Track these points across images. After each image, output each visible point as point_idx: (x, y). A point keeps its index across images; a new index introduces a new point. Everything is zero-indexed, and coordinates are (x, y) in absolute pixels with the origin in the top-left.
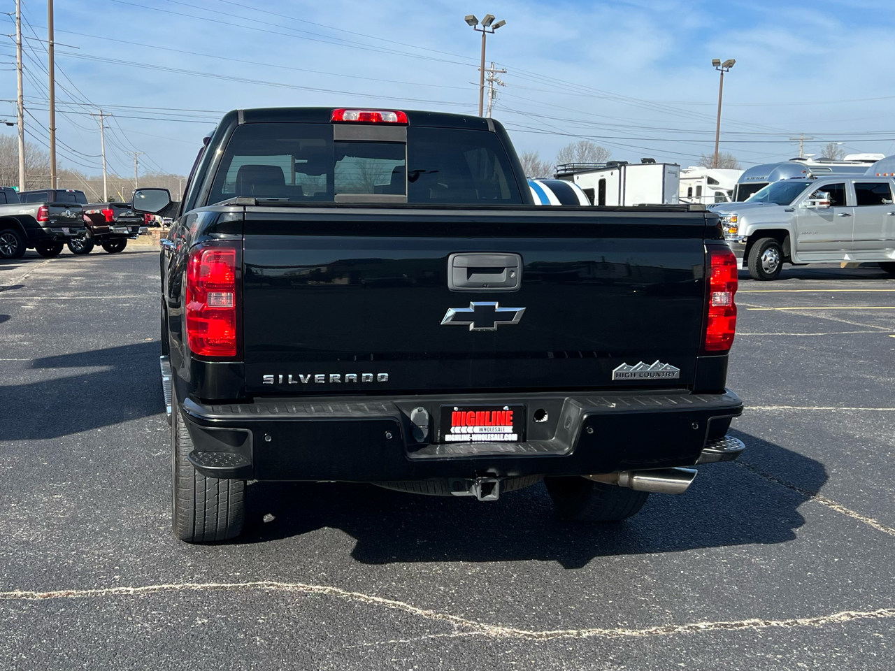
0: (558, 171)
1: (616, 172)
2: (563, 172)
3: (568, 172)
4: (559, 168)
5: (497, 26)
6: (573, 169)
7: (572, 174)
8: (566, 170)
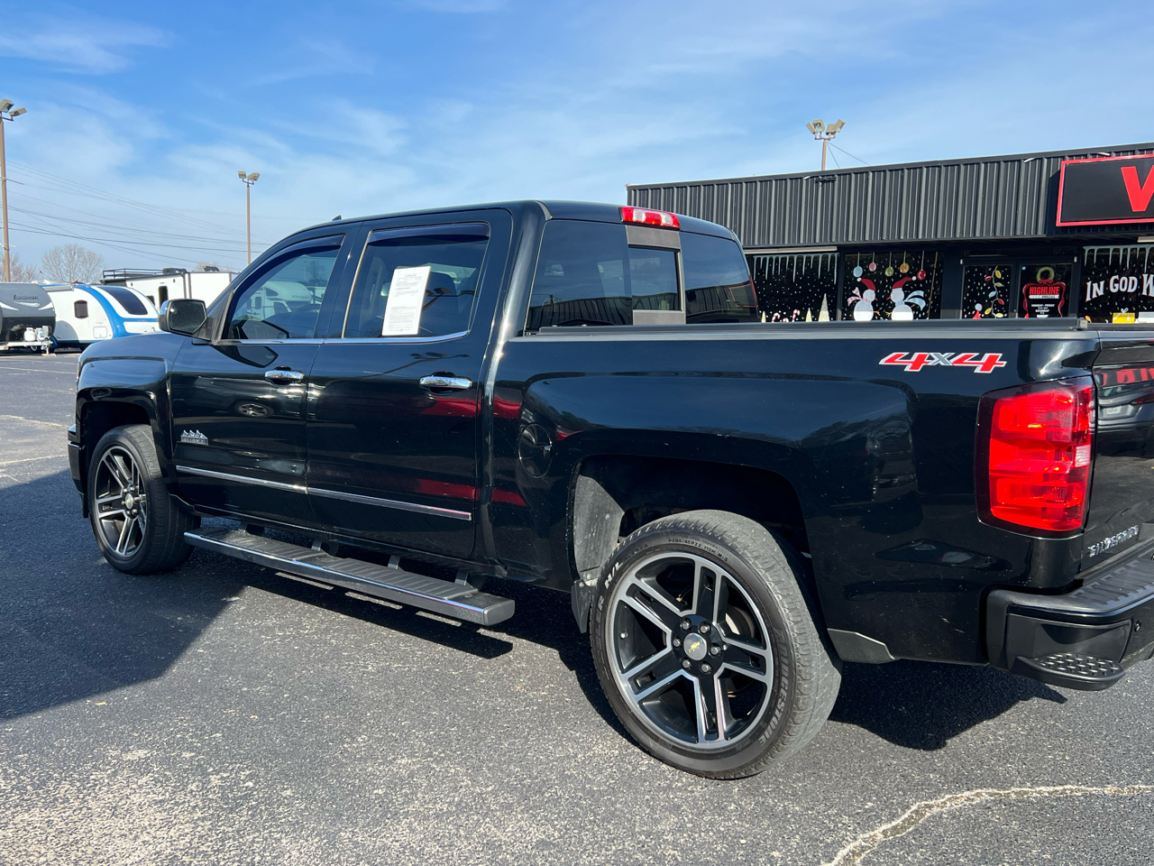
0: (105, 276)
1: (179, 279)
2: (113, 278)
3: (116, 278)
4: (106, 273)
5: (16, 114)
6: (125, 275)
7: (124, 281)
8: (115, 276)
